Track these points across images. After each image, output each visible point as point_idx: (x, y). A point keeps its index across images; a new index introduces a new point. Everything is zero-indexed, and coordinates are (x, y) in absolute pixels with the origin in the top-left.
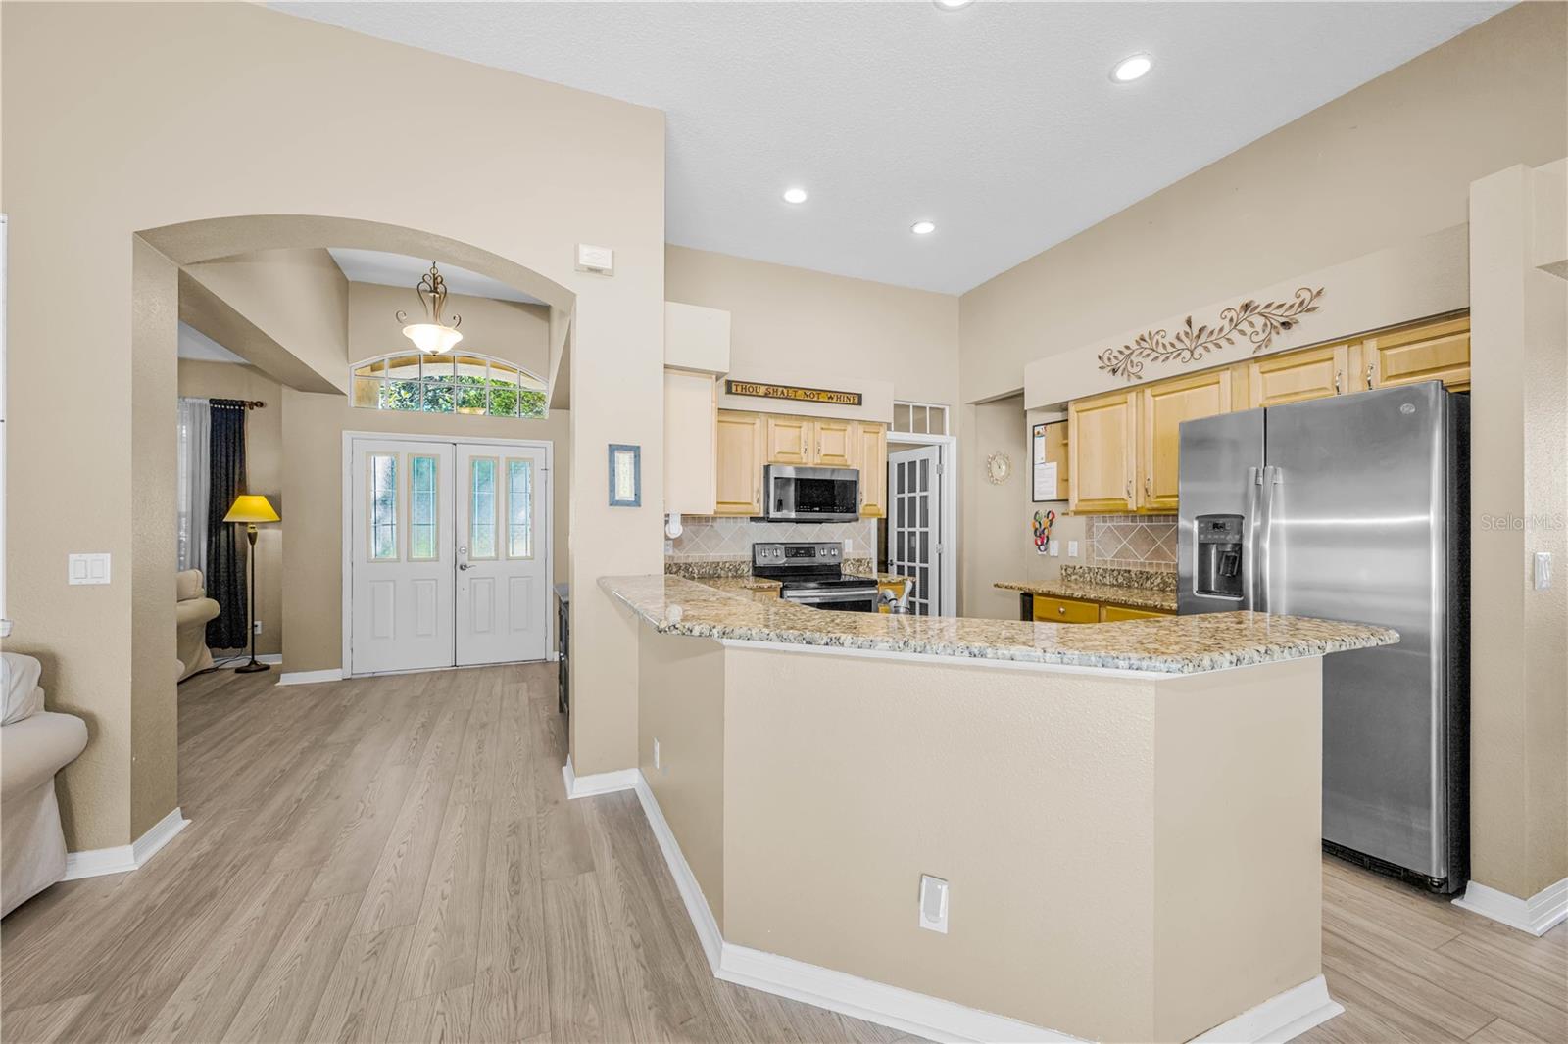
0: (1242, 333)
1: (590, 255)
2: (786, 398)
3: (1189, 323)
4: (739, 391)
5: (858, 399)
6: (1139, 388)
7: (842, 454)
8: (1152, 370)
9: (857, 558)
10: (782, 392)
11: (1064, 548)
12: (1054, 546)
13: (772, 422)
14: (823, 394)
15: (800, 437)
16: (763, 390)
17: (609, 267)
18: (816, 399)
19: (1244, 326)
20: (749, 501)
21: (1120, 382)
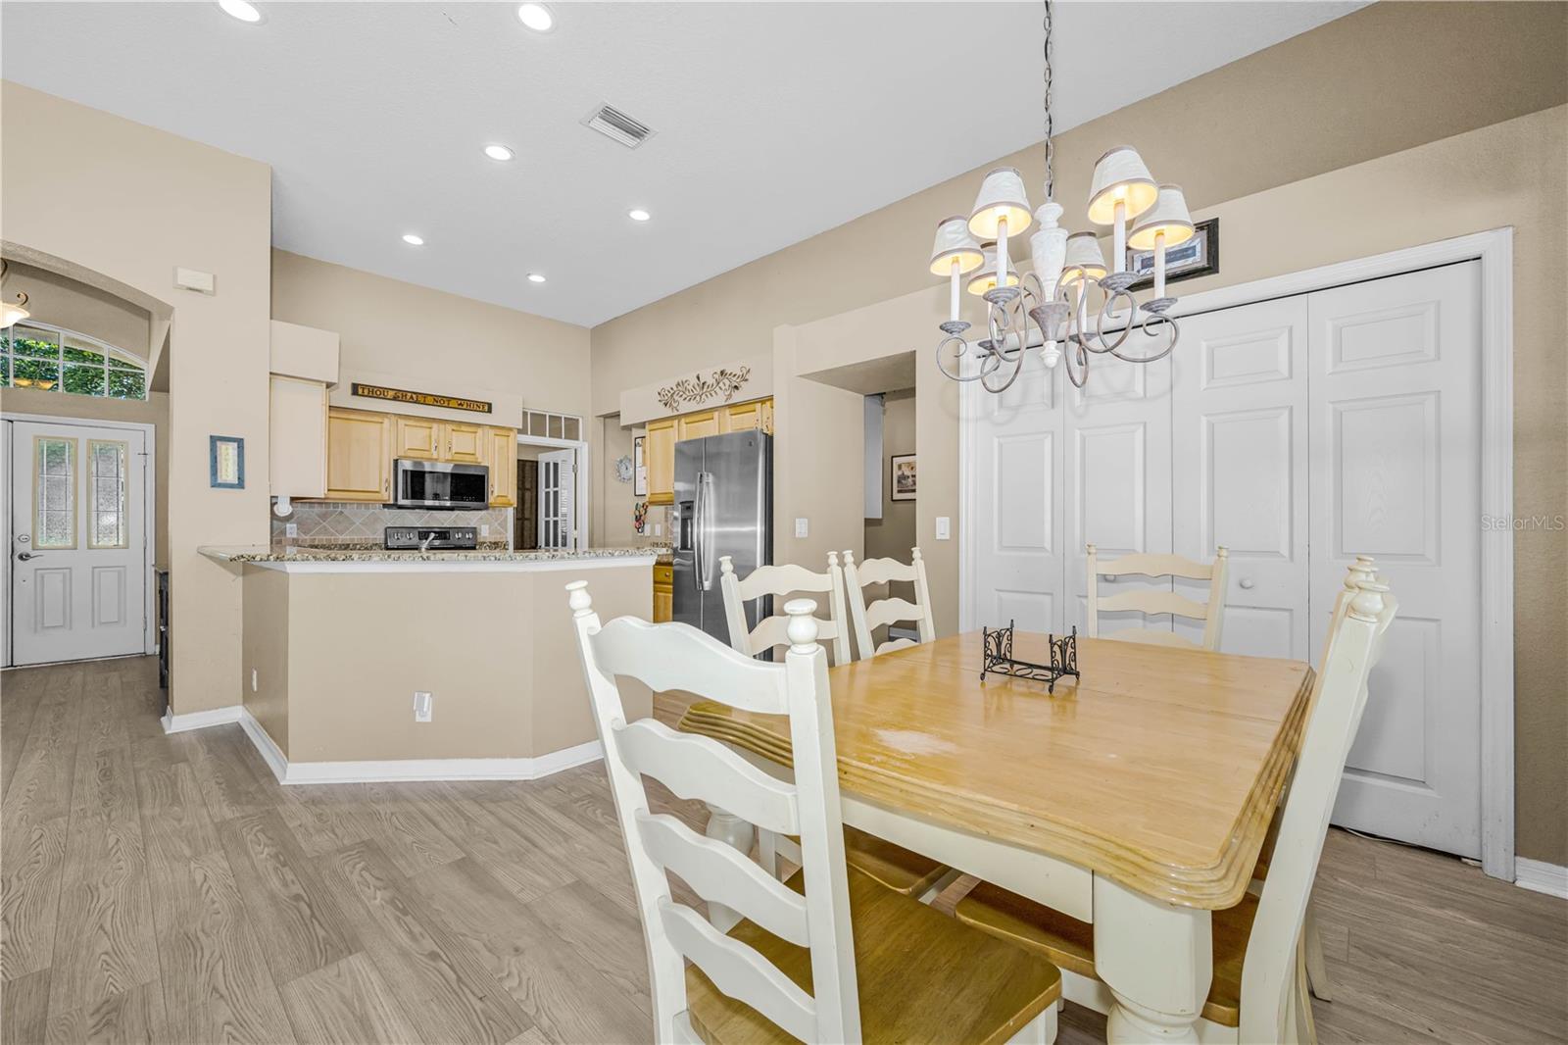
0: (720, 388)
1: (186, 277)
2: (415, 402)
3: (698, 378)
4: (366, 393)
5: (489, 408)
6: (679, 417)
7: (472, 452)
8: (685, 407)
9: (493, 541)
10: (412, 397)
11: (653, 529)
12: (647, 528)
13: (402, 422)
14: (453, 401)
15: (430, 437)
16: (391, 394)
17: (211, 289)
18: (446, 404)
19: (721, 384)
20: (377, 490)
21: (668, 412)
